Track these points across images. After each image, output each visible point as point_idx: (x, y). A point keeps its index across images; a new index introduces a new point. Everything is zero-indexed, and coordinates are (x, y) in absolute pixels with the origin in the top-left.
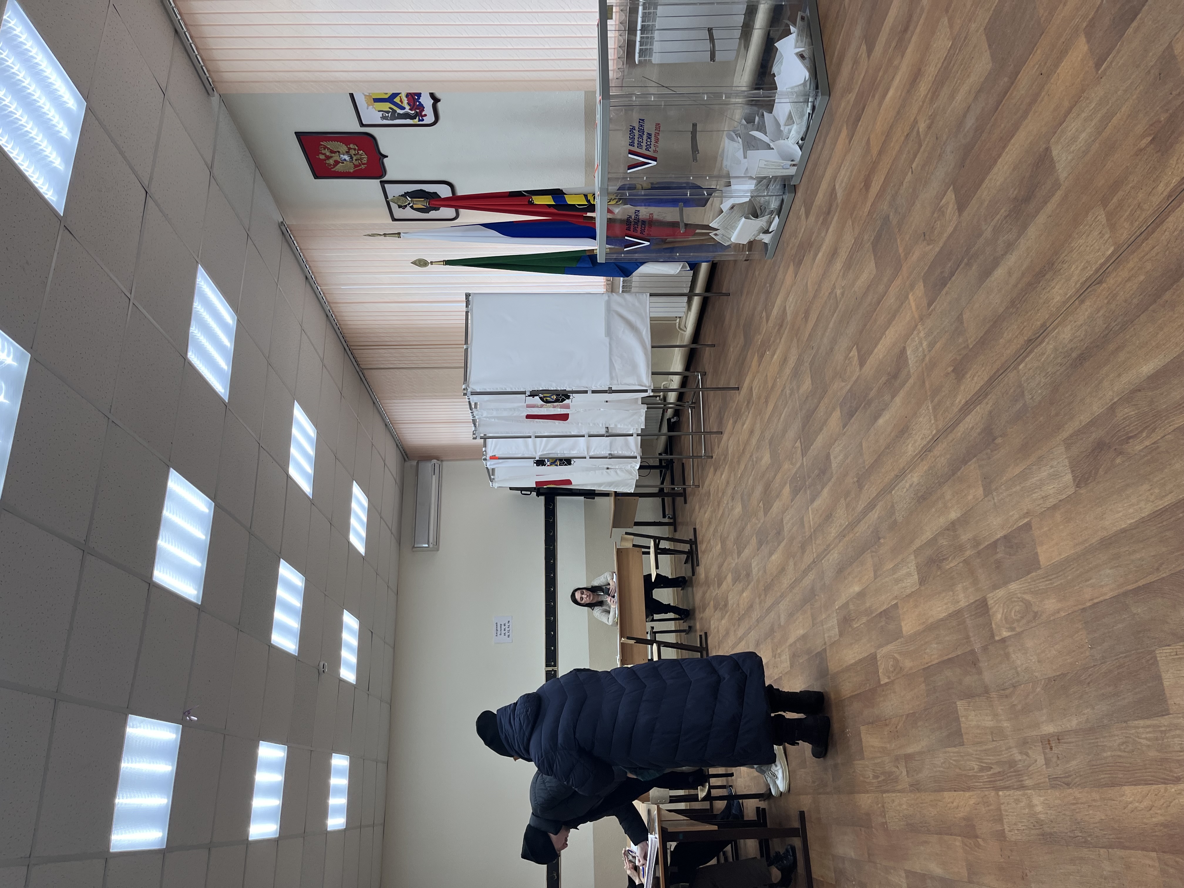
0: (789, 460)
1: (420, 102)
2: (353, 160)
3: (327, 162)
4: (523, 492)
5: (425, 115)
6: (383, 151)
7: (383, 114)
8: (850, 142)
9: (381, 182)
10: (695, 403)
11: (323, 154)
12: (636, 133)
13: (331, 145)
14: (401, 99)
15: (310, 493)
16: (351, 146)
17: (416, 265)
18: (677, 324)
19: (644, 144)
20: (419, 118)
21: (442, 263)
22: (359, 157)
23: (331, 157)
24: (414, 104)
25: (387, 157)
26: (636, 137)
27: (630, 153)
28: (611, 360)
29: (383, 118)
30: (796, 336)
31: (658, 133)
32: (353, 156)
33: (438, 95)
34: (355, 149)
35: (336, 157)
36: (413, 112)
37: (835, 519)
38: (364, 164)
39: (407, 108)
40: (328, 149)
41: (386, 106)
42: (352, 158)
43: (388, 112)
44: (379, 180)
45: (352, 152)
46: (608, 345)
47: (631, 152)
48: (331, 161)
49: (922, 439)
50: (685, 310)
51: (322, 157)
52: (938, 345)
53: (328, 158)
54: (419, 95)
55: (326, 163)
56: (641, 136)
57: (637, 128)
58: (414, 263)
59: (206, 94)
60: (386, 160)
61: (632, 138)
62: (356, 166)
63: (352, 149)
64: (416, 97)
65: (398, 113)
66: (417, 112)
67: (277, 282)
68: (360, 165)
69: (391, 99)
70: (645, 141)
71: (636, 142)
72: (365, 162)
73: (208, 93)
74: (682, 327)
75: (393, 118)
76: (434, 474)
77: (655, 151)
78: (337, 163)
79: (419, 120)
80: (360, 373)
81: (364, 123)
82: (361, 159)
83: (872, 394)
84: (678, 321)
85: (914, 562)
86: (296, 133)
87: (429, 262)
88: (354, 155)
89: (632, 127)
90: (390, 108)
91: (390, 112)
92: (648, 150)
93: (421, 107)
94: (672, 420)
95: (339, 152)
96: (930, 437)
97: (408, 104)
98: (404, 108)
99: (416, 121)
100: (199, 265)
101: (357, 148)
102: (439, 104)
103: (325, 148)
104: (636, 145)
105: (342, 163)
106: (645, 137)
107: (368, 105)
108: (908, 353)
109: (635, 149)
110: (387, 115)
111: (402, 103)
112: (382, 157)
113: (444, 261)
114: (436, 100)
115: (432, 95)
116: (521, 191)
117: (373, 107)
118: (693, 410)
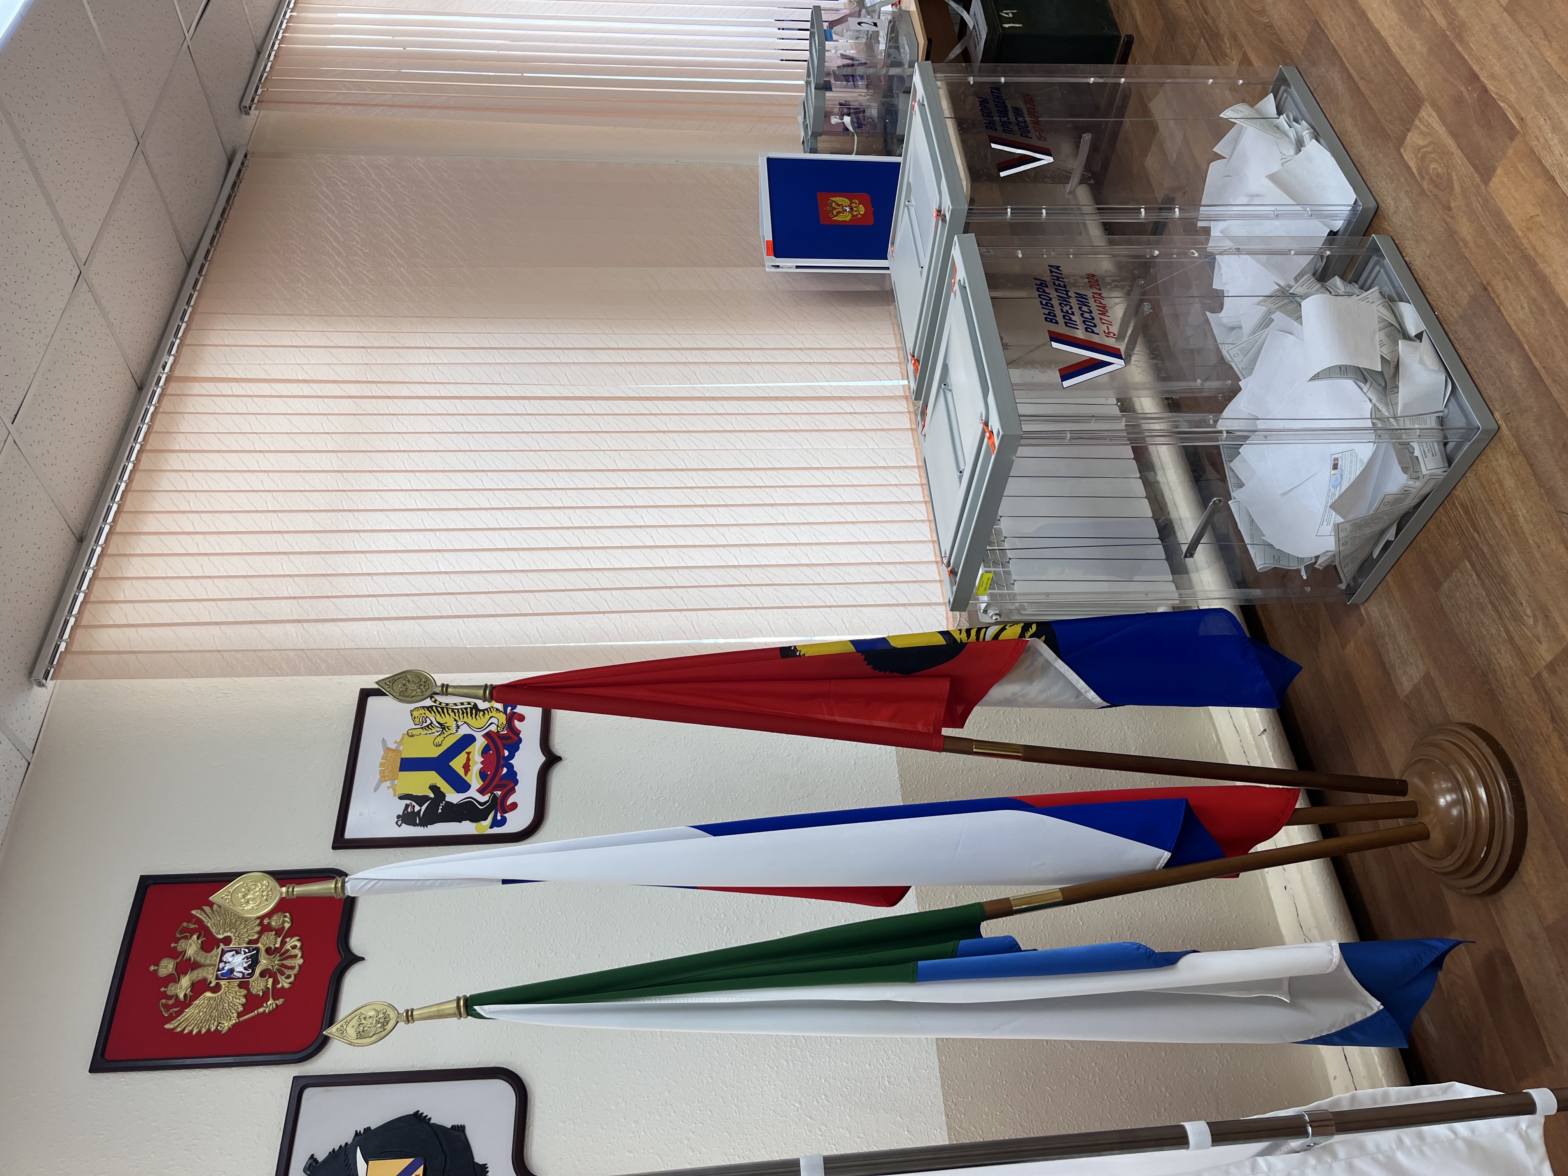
1: (511, 767)
3: (173, 986)
5: (514, 806)
6: (358, 942)
7: (407, 806)
9: (297, 1079)
11: (175, 955)
14: (468, 759)
20: (495, 816)
22: (276, 960)
23: (197, 965)
24: (496, 772)
25: (363, 959)
29: (405, 818)
32: (262, 957)
34: (279, 932)
35: (209, 963)
36: (486, 798)
39: (476, 784)
40: (202, 932)
41: (426, 781)
42: (254, 965)
43: (420, 800)
44: (296, 1071)
45: (266, 944)
48: (185, 985)
51: (167, 966)
53: (183, 969)
55: (165, 993)
60: (349, 980)
63: (273, 929)
64: (506, 753)
65: (447, 803)
66: (495, 796)
69: (443, 762)
75: (429, 819)
78: (198, 990)
79: (496, 823)
81: (348, 835)
82: (279, 971)
86: (143, 879)
88: (267, 953)
90: (434, 788)
91: (428, 799)
93: (512, 779)
97: (482, 774)
98: (465, 789)
99: (484, 827)
101: (287, 927)
102: (557, 776)
103: (197, 928)
107: (383, 779)
110: (417, 808)
111: (466, 772)
112: (343, 965)
117: (393, 787)
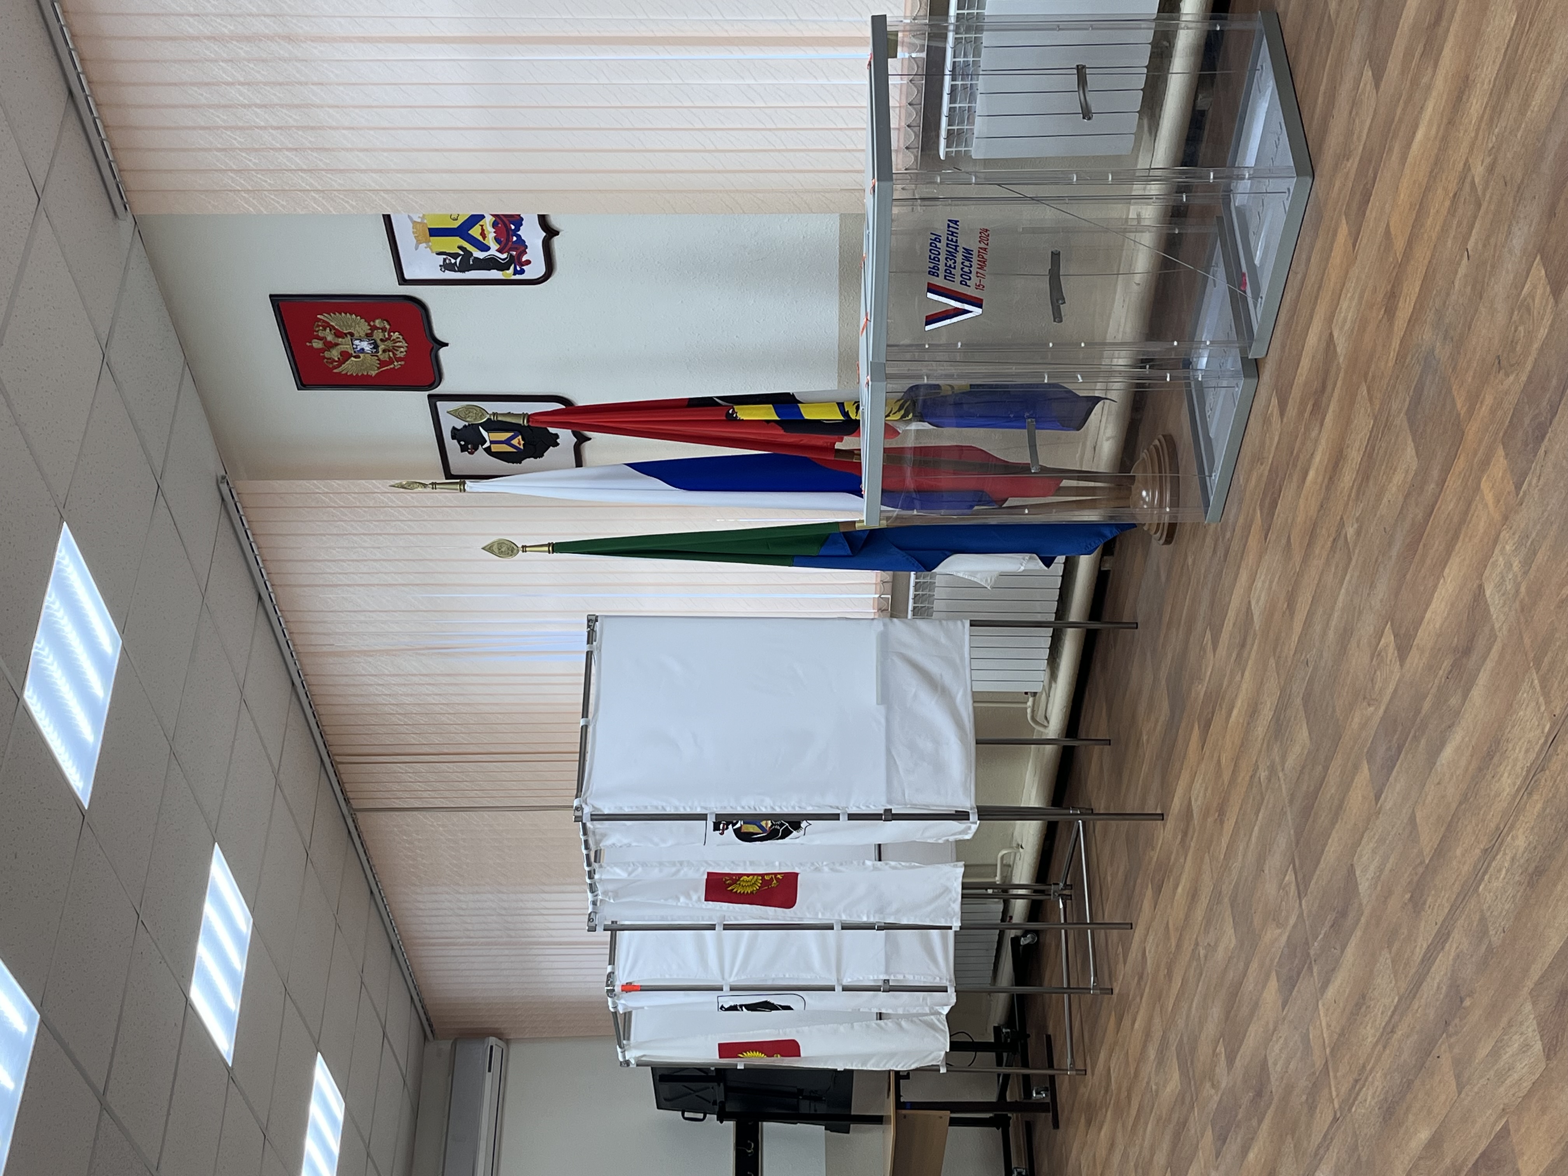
0: (1274, 920)
1: (519, 237)
2: (377, 352)
3: (327, 354)
4: (687, 1115)
5: (528, 262)
6: (439, 334)
7: (445, 260)
8: (1354, 246)
9: (429, 396)
10: (1071, 887)
11: (320, 339)
12: (942, 246)
13: (336, 320)
14: (483, 230)
15: (228, 1054)
16: (378, 323)
17: (492, 552)
18: (1029, 711)
19: (957, 272)
20: (515, 268)
21: (546, 549)
22: (389, 344)
23: (337, 344)
24: (508, 239)
25: (447, 345)
26: (942, 257)
27: (929, 291)
28: (889, 751)
29: (446, 267)
30: (1274, 654)
31: (985, 249)
32: (379, 342)
33: (555, 222)
34: (384, 330)
35: (345, 345)
36: (505, 256)
37: (1372, 1003)
38: (399, 359)
39: (494, 247)
40: (332, 328)
41: (453, 244)
42: (376, 346)
43: (455, 256)
44: (427, 393)
45: (378, 335)
46: (883, 721)
47: (933, 289)
48: (335, 354)
49: (1527, 751)
50: (1044, 676)
51: (317, 344)
52: (1540, 557)
53: (330, 346)
54: (518, 221)
55: (324, 358)
56: (951, 255)
57: (944, 241)
58: (489, 549)
59: (111, 215)
60: (442, 352)
61: (935, 259)
62: (382, 363)
63: (379, 328)
64: (513, 227)
65: (476, 258)
66: (511, 255)
67: (203, 591)
68: (391, 362)
69: (462, 231)
70: (959, 266)
71: (942, 267)
72: (402, 355)
73: (115, 213)
74: (1040, 717)
75: (463, 268)
76: (490, 1071)
77: (978, 287)
78: (346, 356)
79: (516, 272)
80: (350, 821)
81: (407, 276)
82: (394, 349)
83: (1427, 705)
84: (1030, 703)
85: (1532, 1016)
86: (271, 296)
87: (520, 546)
88: (382, 340)
89: (933, 237)
90: (460, 248)
91: (459, 255)
92: (966, 285)
93: (521, 246)
94: (1023, 941)
95: (352, 335)
96: (1542, 740)
97: (497, 239)
98: (485, 248)
99: (509, 274)
100: (65, 523)
101: (388, 327)
102: (556, 241)
103: (326, 325)
104: (941, 273)
105: (355, 357)
106: (959, 258)
107: (419, 242)
108: (1488, 593)
109: (939, 281)
110: (453, 261)
111: (484, 238)
112: (436, 345)
113: (549, 545)
114: (550, 232)
115: (543, 220)
116: (711, 398)
117: (428, 246)
118: (1069, 902)
